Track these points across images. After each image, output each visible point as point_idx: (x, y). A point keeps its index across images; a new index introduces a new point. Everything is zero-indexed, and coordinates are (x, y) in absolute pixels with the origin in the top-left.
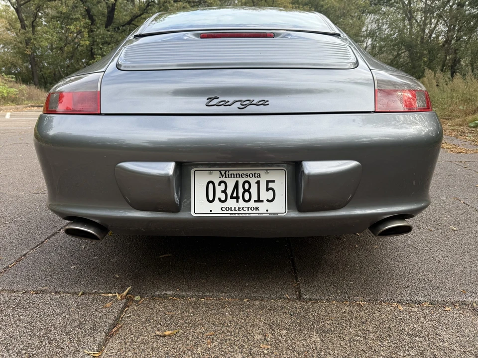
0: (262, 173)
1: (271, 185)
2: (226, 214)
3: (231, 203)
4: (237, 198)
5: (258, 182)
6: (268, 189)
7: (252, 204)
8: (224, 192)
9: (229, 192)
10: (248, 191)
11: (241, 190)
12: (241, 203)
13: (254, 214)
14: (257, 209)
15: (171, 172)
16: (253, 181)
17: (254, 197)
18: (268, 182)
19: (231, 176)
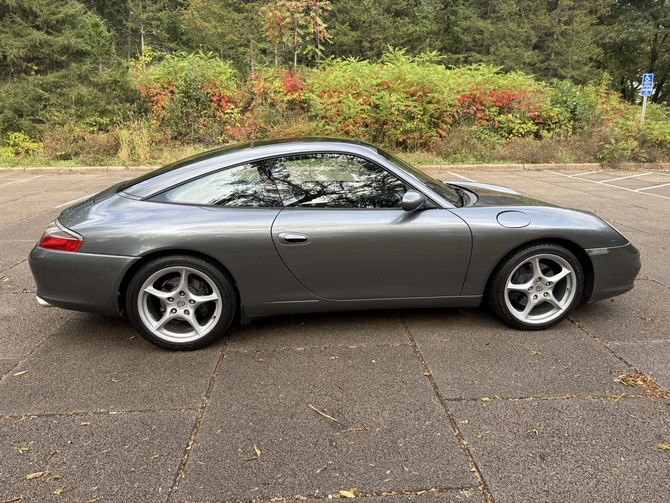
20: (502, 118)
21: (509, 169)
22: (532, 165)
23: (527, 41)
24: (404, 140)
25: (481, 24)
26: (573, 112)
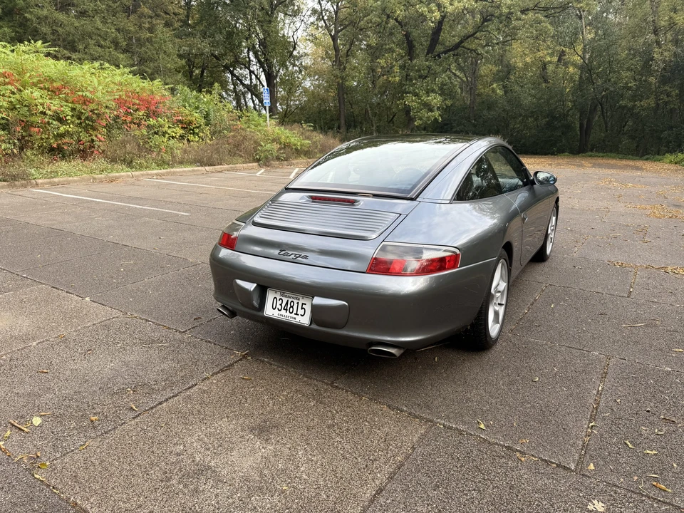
0: (301, 298)
1: (304, 306)
2: (280, 318)
3: (283, 312)
4: (286, 310)
5: (298, 303)
6: (302, 308)
7: (293, 315)
8: (281, 305)
9: (283, 305)
10: (292, 307)
11: (289, 306)
12: (288, 314)
13: (293, 321)
14: (295, 319)
15: (252, 290)
16: (296, 301)
17: (295, 312)
18: (303, 304)
19: (286, 297)
20: (152, 122)
21: (195, 173)
22: (211, 168)
23: (116, 44)
24: (58, 145)
25: (61, 16)
26: (207, 117)
